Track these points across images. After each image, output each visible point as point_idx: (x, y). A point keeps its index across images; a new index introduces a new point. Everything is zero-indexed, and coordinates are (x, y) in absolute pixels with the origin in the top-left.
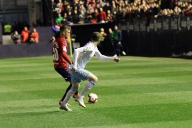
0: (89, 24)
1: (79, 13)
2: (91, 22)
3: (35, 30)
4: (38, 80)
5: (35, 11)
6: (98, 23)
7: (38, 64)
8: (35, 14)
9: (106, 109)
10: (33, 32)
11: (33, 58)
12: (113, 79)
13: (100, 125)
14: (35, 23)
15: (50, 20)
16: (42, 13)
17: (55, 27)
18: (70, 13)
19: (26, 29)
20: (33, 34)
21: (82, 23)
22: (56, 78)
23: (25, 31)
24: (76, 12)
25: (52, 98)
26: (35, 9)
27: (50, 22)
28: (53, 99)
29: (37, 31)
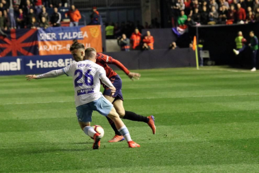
0: (223, 25)
1: (209, 10)
2: (226, 23)
3: (149, 33)
4: (152, 100)
5: (150, 7)
6: (234, 24)
7: (152, 79)
8: (149, 11)
9: (244, 141)
10: (146, 35)
11: (146, 70)
12: (254, 100)
13: (236, 163)
14: (150, 23)
15: (170, 19)
16: (159, 11)
17: (176, 29)
18: (197, 10)
19: (137, 31)
20: (146, 38)
21: (212, 23)
22: (176, 99)
23: (135, 34)
24: (205, 9)
25: (170, 125)
26: (149, 4)
27: (169, 21)
28: (172, 127)
29: (151, 35)
